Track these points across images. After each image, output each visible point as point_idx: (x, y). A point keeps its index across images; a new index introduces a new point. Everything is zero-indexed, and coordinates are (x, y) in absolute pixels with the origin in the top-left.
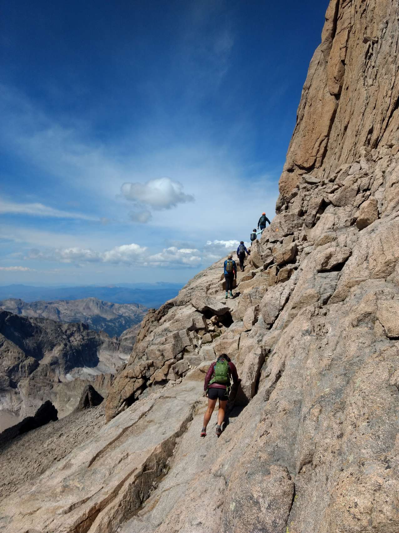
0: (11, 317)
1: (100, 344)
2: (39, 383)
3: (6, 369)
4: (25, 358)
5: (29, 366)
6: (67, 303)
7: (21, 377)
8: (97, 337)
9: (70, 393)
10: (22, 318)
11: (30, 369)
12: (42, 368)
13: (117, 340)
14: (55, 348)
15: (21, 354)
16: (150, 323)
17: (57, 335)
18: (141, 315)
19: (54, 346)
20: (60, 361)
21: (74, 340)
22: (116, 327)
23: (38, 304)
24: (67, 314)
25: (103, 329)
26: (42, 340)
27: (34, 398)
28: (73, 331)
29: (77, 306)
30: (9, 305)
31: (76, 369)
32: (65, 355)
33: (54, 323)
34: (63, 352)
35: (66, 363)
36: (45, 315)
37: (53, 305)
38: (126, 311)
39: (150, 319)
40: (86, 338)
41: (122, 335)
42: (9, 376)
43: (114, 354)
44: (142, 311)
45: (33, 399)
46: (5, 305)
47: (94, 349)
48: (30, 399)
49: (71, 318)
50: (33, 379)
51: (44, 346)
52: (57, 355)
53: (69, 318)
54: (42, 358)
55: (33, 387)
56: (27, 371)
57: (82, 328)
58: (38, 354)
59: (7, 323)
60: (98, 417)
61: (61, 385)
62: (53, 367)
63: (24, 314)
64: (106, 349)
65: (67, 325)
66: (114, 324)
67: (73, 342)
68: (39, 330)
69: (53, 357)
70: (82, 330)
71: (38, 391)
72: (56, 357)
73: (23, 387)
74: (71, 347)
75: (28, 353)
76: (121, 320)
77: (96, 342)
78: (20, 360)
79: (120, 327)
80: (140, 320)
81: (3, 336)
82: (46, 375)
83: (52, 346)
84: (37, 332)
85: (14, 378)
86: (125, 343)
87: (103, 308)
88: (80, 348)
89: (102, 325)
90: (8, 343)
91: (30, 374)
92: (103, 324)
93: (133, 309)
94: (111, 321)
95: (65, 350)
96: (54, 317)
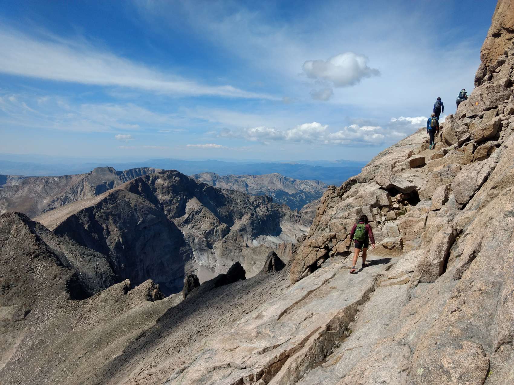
0: (207, 188)
1: (283, 216)
2: (230, 246)
3: (204, 232)
4: (219, 224)
5: (222, 231)
6: (254, 177)
7: (215, 240)
8: (280, 209)
9: (256, 257)
10: (216, 190)
11: (223, 233)
12: (232, 233)
13: (298, 213)
14: (244, 217)
15: (215, 220)
16: (330, 199)
17: (245, 205)
18: (321, 191)
19: (243, 215)
20: (248, 229)
21: (260, 211)
22: (297, 201)
23: (230, 178)
24: (254, 187)
25: (285, 202)
26: (232, 209)
27: (227, 259)
28: (259, 202)
29: (263, 180)
30: (206, 178)
31: (261, 237)
32: (252, 223)
33: (242, 195)
34: (251, 221)
35: (253, 231)
36: (235, 187)
37: (242, 179)
38: (307, 187)
39: (330, 195)
40: (270, 209)
41: (302, 209)
42: (207, 238)
43: (295, 226)
44: (321, 187)
45: (225, 259)
46: (202, 177)
47: (277, 220)
48: (223, 259)
49: (258, 191)
50: (225, 242)
51: (234, 214)
52: (245, 223)
53: (255, 191)
54: (233, 225)
55: (225, 249)
56: (220, 235)
57: (266, 201)
58: (230, 221)
59: (205, 193)
60: (280, 280)
61: (248, 249)
62: (241, 233)
63: (217, 186)
64: (287, 220)
65: (254, 197)
66: (296, 198)
67: (259, 212)
68: (230, 201)
69: (242, 224)
70: (267, 202)
71: (229, 253)
72: (245, 225)
73: (217, 248)
74: (257, 217)
75: (221, 220)
76: (302, 195)
77: (279, 213)
78: (215, 225)
79: (301, 201)
80: (320, 195)
81: (201, 204)
82: (236, 240)
83: (241, 215)
84: (228, 202)
85: (211, 240)
86: (305, 217)
87: (285, 183)
88: (265, 218)
89: (284, 199)
90: (205, 210)
91: (223, 237)
92: (286, 198)
93: (313, 185)
94: (293, 195)
95: (252, 219)
96: (242, 190)
